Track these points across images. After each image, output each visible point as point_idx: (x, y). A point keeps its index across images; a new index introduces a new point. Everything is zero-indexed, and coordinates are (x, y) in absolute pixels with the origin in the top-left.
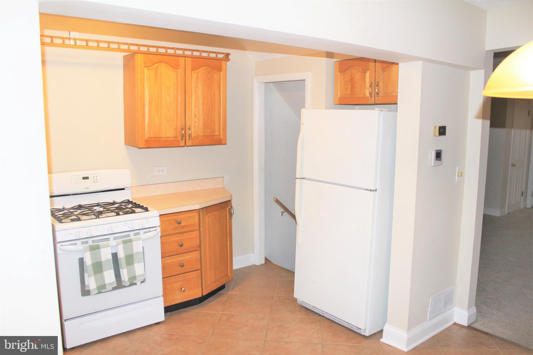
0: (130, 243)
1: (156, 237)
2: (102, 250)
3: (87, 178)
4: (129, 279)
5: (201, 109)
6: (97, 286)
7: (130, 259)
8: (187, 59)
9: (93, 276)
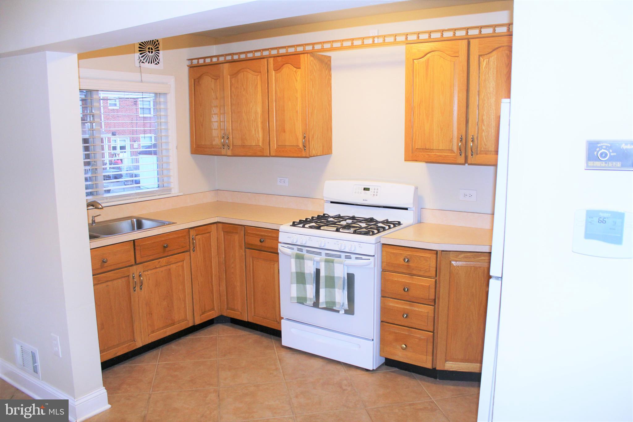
0: (331, 265)
2: (306, 262)
3: (368, 189)
4: (327, 303)
6: (297, 295)
7: (331, 282)
8: (471, 41)
9: (294, 284)
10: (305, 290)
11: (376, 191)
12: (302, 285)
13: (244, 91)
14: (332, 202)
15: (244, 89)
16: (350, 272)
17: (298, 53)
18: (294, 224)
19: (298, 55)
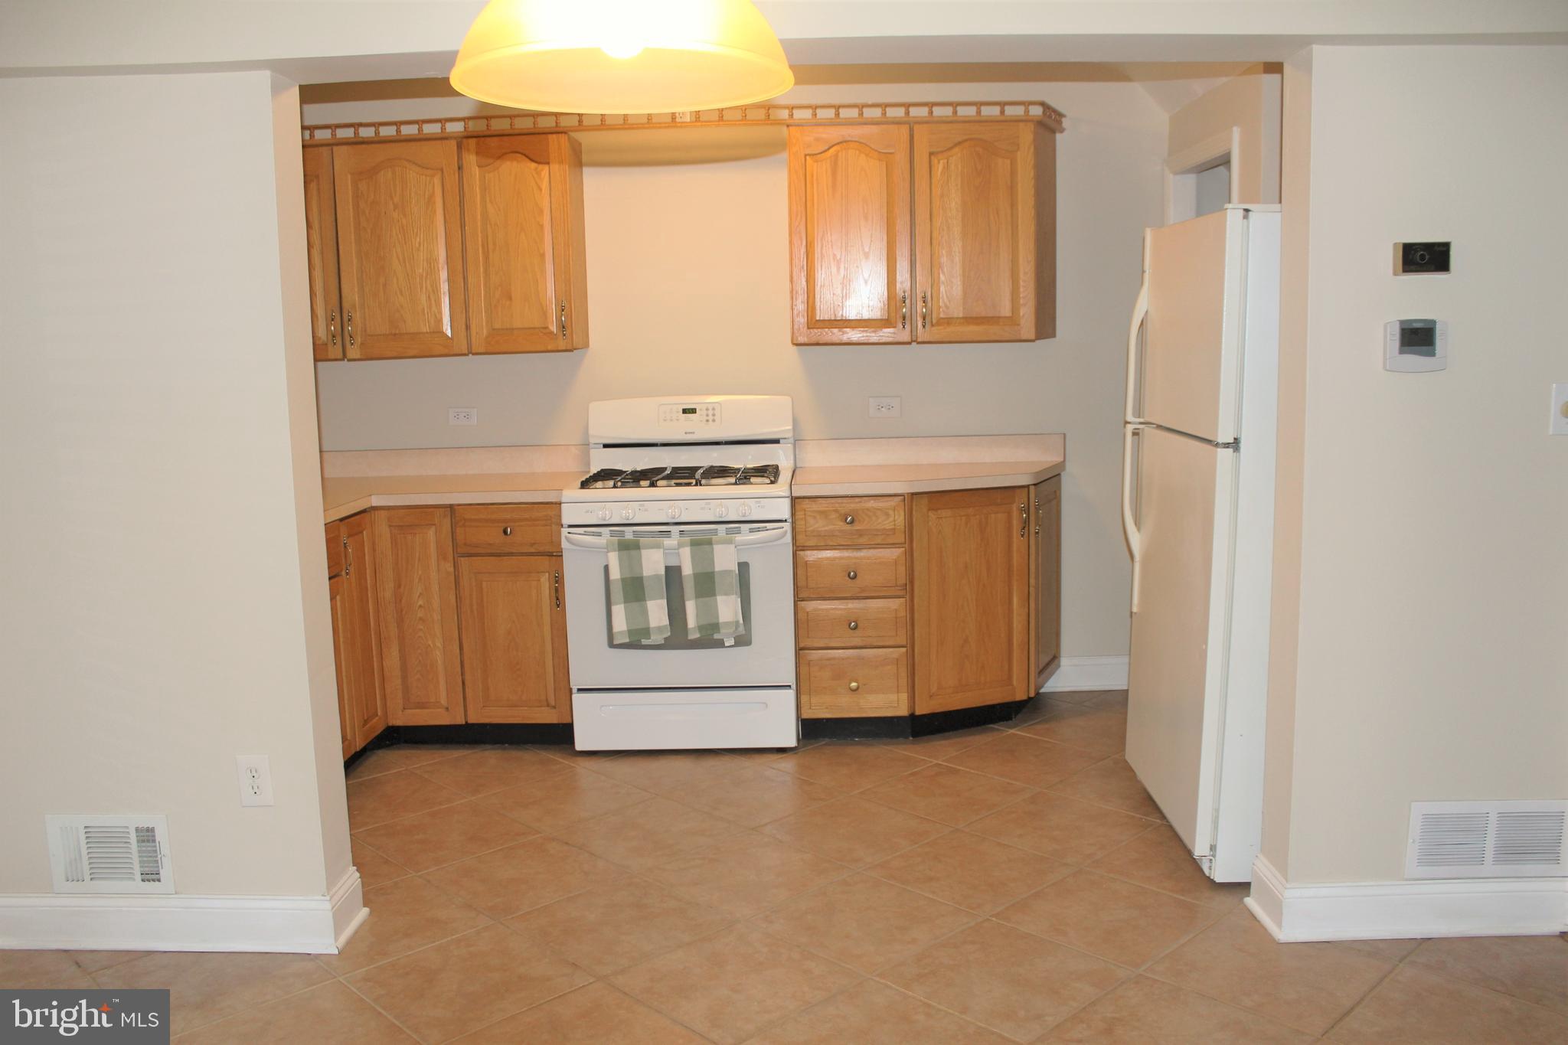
0: (706, 548)
1: (775, 543)
2: (644, 553)
3: (693, 411)
4: (703, 629)
5: (957, 250)
6: (628, 627)
7: (707, 584)
8: (916, 127)
9: (620, 604)
10: (645, 613)
11: (710, 412)
12: (635, 605)
13: (394, 210)
14: (606, 446)
15: (396, 207)
16: (742, 560)
17: (541, 131)
18: (584, 485)
19: (544, 136)
